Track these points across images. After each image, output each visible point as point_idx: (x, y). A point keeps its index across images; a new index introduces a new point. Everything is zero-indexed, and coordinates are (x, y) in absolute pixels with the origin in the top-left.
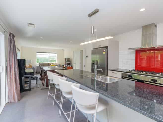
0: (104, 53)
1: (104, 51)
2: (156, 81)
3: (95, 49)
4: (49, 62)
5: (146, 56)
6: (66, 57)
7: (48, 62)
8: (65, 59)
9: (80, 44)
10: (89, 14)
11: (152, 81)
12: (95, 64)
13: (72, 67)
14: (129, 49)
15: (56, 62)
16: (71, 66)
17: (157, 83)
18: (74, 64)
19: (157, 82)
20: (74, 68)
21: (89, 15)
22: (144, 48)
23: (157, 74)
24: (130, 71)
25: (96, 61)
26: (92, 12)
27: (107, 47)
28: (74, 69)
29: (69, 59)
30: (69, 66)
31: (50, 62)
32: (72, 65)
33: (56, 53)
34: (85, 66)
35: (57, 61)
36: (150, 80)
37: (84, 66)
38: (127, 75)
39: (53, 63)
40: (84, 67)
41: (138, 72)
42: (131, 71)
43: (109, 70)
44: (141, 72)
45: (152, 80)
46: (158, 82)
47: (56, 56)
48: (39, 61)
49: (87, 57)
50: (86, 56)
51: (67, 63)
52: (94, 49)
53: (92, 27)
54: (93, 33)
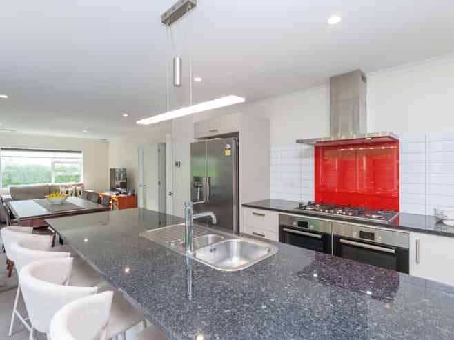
0: (228, 153)
1: (229, 146)
2: (372, 236)
3: (203, 140)
4: (53, 183)
5: (337, 160)
6: (116, 164)
7: (50, 182)
8: (113, 171)
9: (138, 122)
10: (165, 14)
11: (360, 237)
12: (201, 187)
13: (133, 195)
14: (298, 142)
15: (81, 182)
16: (130, 194)
17: (374, 241)
18: (141, 188)
19: (373, 239)
20: (141, 205)
21: (165, 18)
22: (334, 141)
23: (374, 216)
24: (301, 206)
25: (204, 179)
26: (174, 7)
27: (236, 135)
28: (140, 208)
29: (125, 170)
30: (124, 193)
31: (55, 182)
32: (134, 191)
33: (80, 152)
34: (171, 194)
35: (82, 178)
36: (355, 235)
37: (168, 192)
38: (293, 219)
39: (67, 184)
40: (168, 196)
41: (324, 211)
42: (305, 207)
43: (244, 205)
44: (332, 212)
45: (362, 234)
46: (378, 239)
47: (81, 160)
48: (15, 179)
49: (177, 164)
50: (174, 164)
51: (118, 183)
52: (197, 141)
53: (174, 60)
54: (178, 82)
